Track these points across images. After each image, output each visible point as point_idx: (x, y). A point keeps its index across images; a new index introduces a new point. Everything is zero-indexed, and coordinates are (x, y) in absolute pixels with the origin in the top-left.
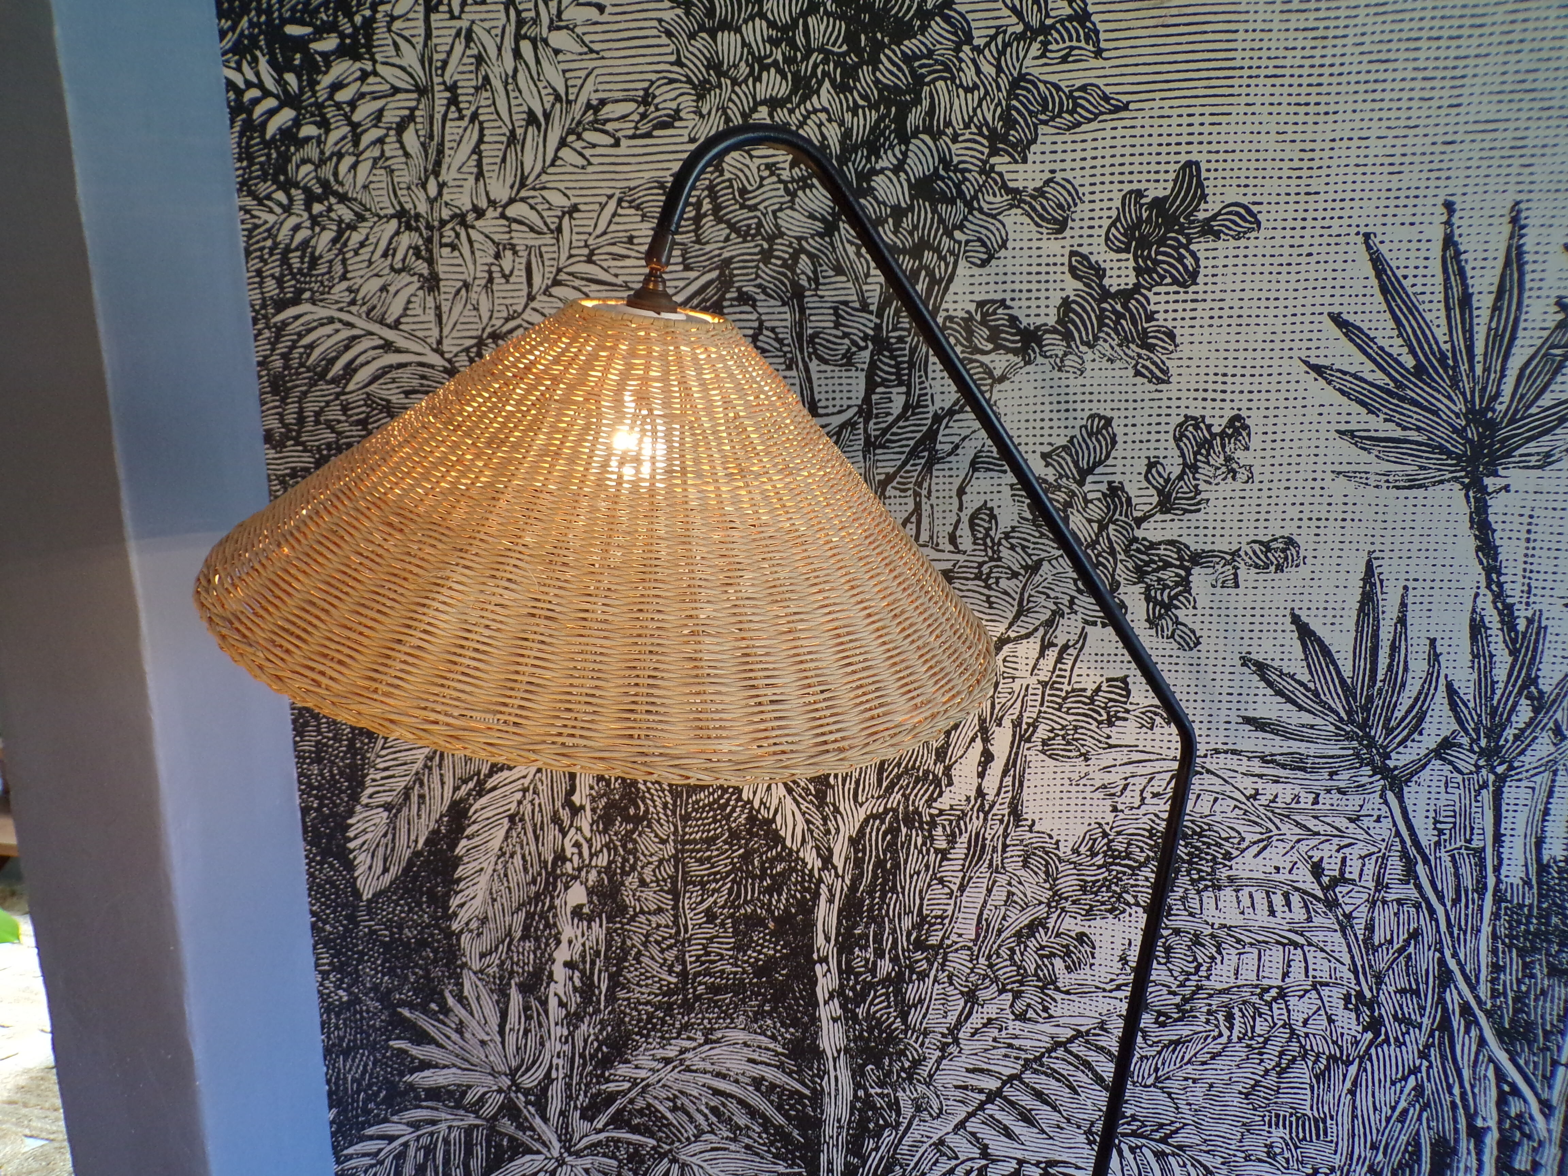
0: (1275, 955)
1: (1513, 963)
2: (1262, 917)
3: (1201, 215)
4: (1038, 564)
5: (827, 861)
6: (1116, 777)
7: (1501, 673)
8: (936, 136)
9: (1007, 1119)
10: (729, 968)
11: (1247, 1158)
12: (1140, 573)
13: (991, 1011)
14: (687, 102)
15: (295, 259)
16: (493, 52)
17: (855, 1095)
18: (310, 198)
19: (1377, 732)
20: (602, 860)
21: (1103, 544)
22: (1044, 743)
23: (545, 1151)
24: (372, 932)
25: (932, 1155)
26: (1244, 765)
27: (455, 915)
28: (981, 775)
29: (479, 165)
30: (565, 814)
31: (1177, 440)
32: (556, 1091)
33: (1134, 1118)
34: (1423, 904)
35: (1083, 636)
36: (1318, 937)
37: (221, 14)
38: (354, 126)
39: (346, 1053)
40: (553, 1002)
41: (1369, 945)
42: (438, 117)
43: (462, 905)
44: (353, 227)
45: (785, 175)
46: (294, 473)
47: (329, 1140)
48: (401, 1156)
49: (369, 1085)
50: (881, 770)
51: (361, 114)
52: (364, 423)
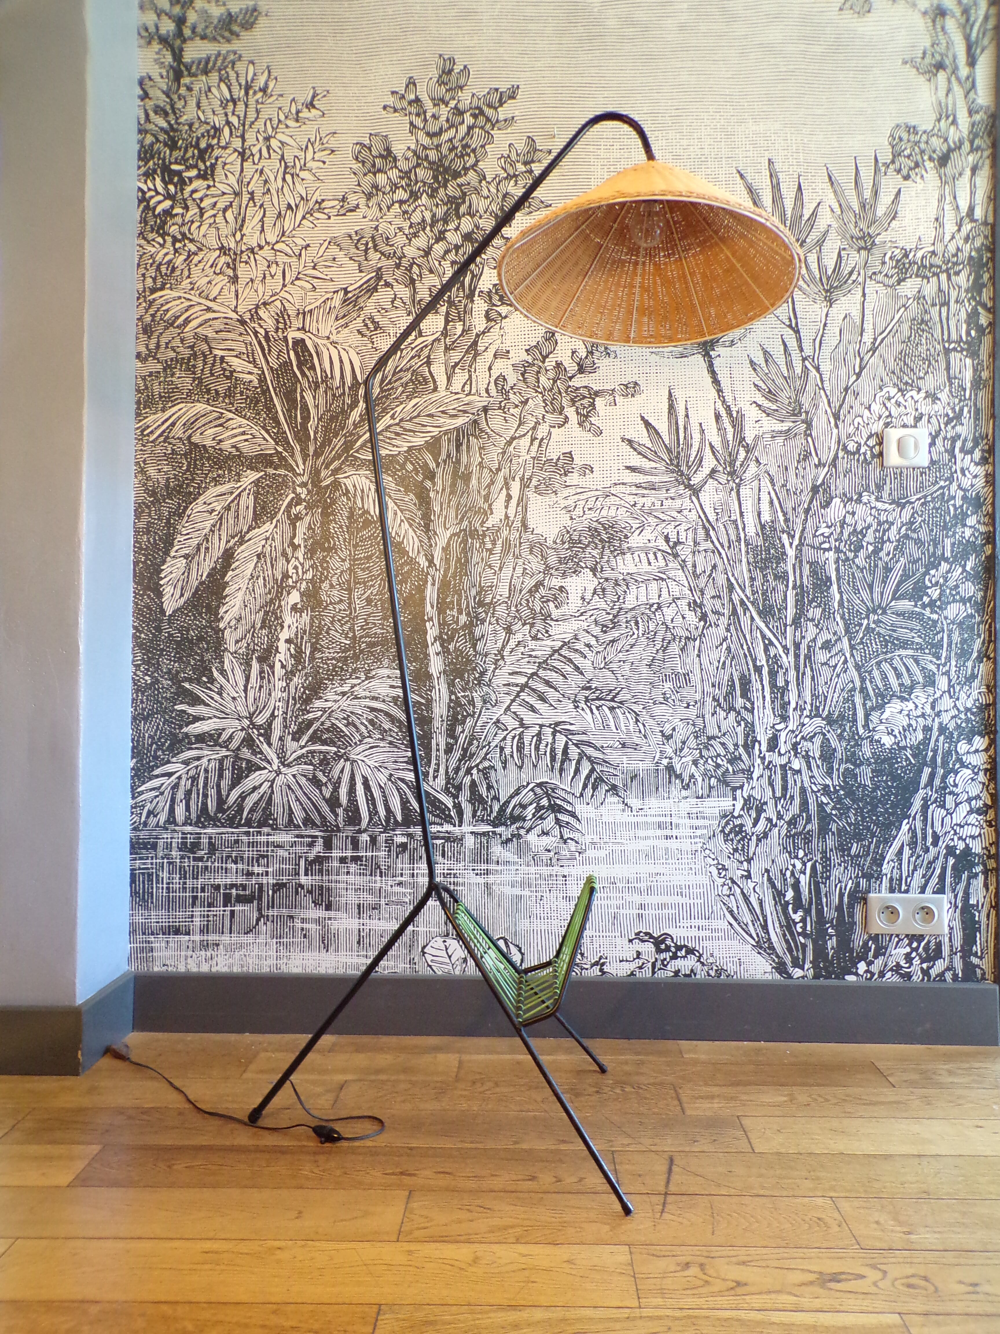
0: (654, 586)
1: (759, 575)
2: (645, 567)
4: (527, 400)
5: (431, 562)
6: (570, 502)
7: (730, 437)
8: (473, 216)
9: (532, 700)
10: (379, 631)
11: (654, 703)
12: (573, 402)
13: (519, 637)
14: (363, 201)
15: (163, 269)
16: (272, 178)
17: (450, 700)
18: (175, 240)
19: (684, 468)
20: (309, 575)
21: (556, 389)
22: (536, 487)
23: (268, 766)
24: (170, 635)
25: (493, 730)
26: (628, 490)
27: (222, 618)
28: (506, 507)
29: (263, 226)
30: (289, 551)
32: (277, 724)
33: (596, 688)
34: (715, 551)
35: (550, 433)
36: (672, 574)
37: (140, 159)
38: (201, 209)
39: (145, 719)
40: (278, 665)
41: (696, 576)
42: (244, 206)
43: (226, 612)
44: (195, 254)
45: (407, 232)
46: (151, 374)
47: (128, 782)
48: (176, 786)
49: (159, 739)
50: (457, 509)
51: (205, 204)
52: (192, 347)
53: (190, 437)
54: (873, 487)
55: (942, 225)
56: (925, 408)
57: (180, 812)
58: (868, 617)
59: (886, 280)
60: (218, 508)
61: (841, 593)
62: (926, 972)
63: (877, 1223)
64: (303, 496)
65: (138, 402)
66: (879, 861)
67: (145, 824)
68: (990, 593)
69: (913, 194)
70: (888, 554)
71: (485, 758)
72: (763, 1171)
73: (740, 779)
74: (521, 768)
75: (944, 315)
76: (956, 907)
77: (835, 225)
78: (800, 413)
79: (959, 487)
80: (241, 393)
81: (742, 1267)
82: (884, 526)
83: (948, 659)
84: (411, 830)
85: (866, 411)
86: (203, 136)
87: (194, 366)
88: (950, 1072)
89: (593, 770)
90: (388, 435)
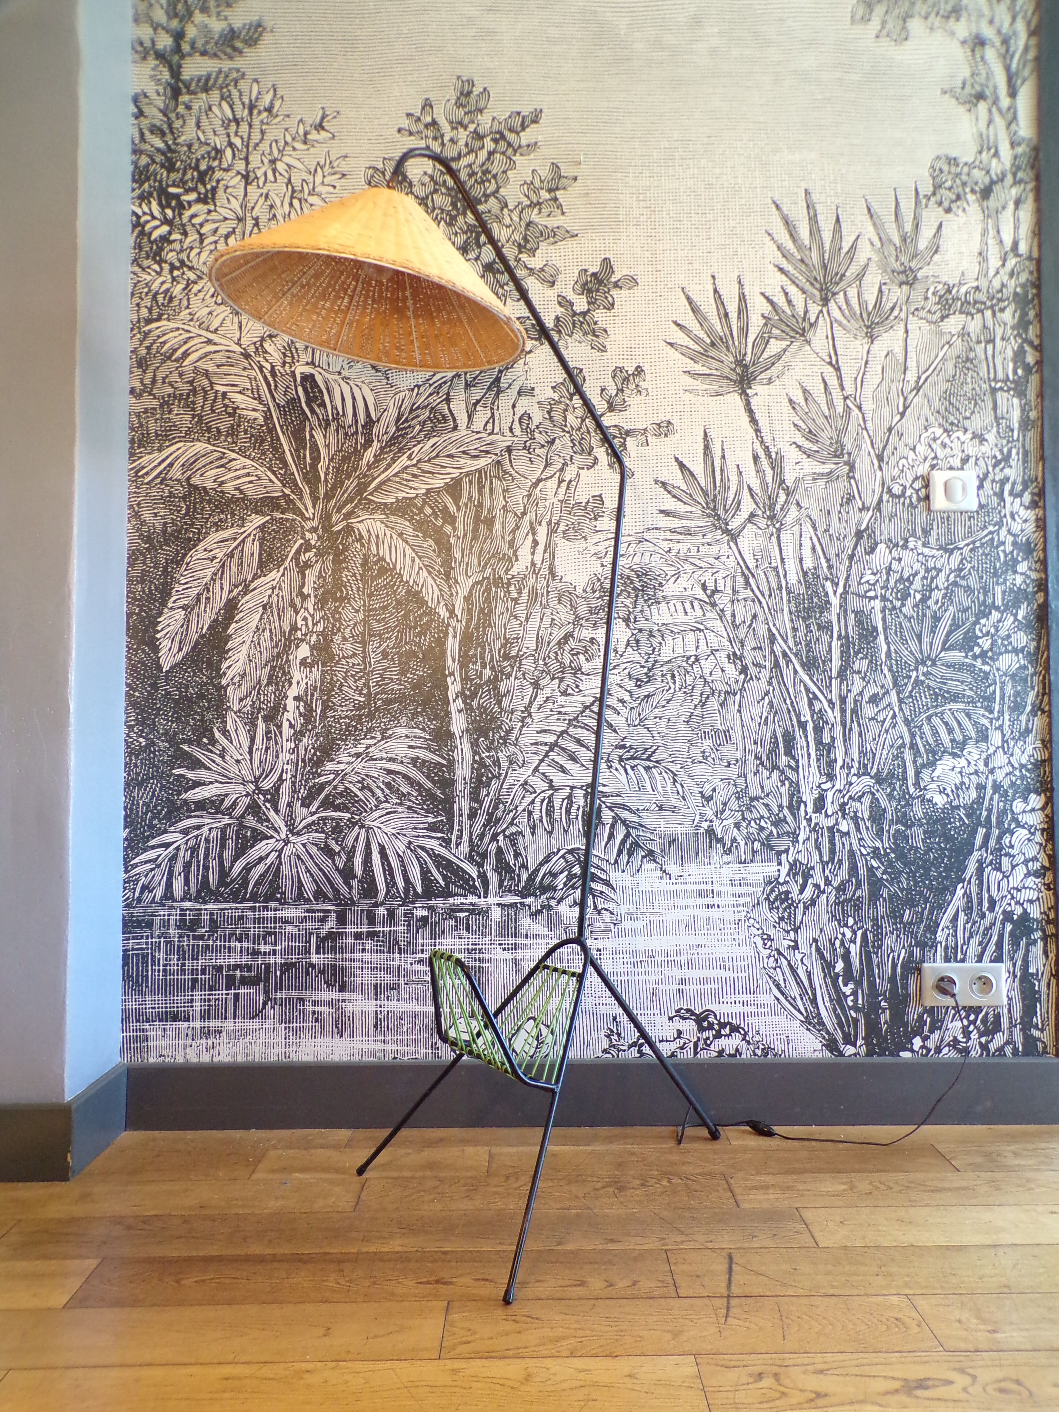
0: (691, 637)
1: (801, 625)
2: (681, 617)
3: (613, 280)
4: (554, 440)
5: (452, 612)
6: (601, 548)
7: (769, 479)
9: (562, 760)
10: (396, 687)
11: (693, 762)
13: (547, 692)
15: (160, 299)
17: (474, 760)
18: (173, 268)
19: (721, 512)
20: (320, 628)
21: (584, 429)
22: (564, 532)
23: (275, 835)
24: (168, 693)
25: (521, 793)
26: (662, 535)
27: (225, 674)
28: (533, 554)
30: (298, 601)
31: (613, 378)
32: (285, 788)
33: (631, 747)
34: (756, 600)
35: (578, 475)
36: (710, 624)
37: (134, 180)
38: (201, 235)
39: (140, 785)
40: (286, 725)
41: (735, 626)
42: (247, 232)
43: (229, 667)
44: (195, 283)
46: (146, 411)
47: (121, 854)
48: (174, 858)
49: (155, 807)
50: (480, 556)
51: (205, 230)
52: (191, 383)
53: (189, 479)
54: (919, 532)
55: (985, 260)
56: (972, 449)
57: (178, 886)
58: (916, 669)
59: (929, 316)
60: (220, 555)
61: (888, 644)
62: (984, 1047)
63: (959, 1321)
64: (313, 542)
65: (132, 441)
66: (933, 928)
67: (139, 900)
68: (1043, 643)
69: (955, 227)
70: (937, 603)
71: (511, 824)
72: (830, 1267)
73: (785, 842)
74: (551, 833)
75: (990, 352)
76: (1015, 976)
77: (875, 258)
78: (842, 454)
79: (1009, 532)
80: (246, 432)
81: (821, 1376)
82: (932, 572)
83: (1001, 712)
84: (432, 902)
85: (911, 453)
86: (203, 158)
87: (193, 403)
88: (1016, 1154)
89: (628, 835)
90: (405, 476)
